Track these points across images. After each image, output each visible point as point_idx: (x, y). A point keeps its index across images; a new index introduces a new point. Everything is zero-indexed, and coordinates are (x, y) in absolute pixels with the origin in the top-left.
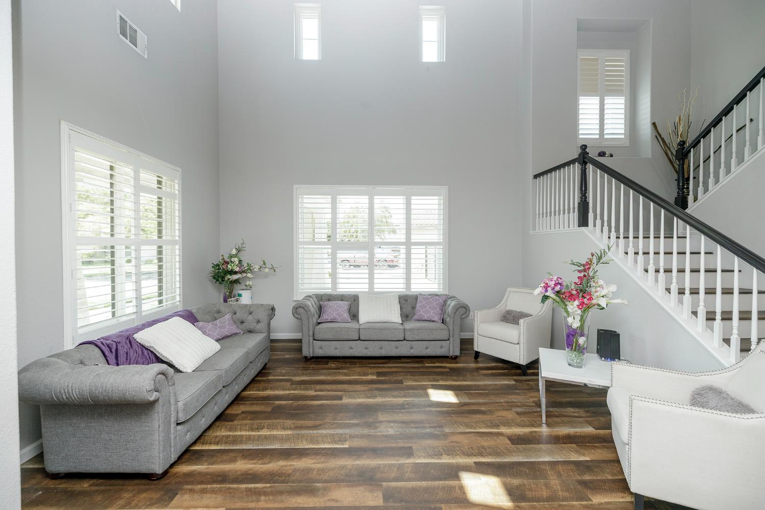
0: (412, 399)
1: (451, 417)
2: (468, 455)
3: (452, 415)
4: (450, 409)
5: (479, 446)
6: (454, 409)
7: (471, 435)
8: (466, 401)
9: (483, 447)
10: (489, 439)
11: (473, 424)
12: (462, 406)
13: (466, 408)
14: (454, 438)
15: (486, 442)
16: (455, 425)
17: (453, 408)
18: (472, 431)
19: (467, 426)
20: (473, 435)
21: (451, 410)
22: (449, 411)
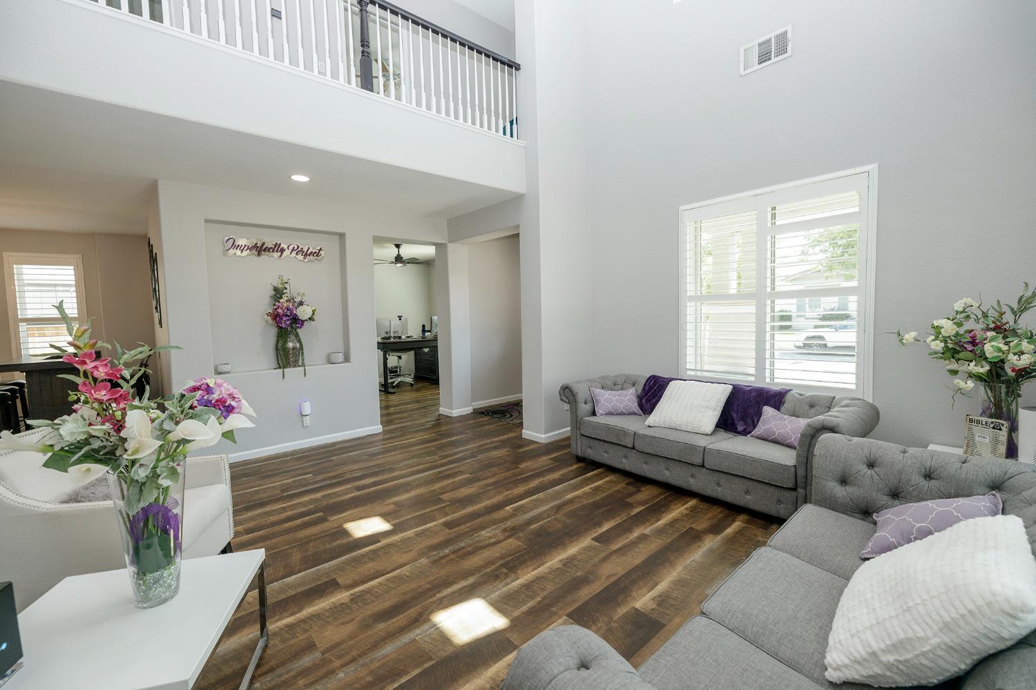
0: (510, 586)
1: (428, 583)
2: (388, 545)
3: (428, 586)
4: (439, 596)
5: (378, 559)
6: (431, 600)
7: (390, 568)
8: (418, 631)
9: (372, 560)
10: (366, 572)
11: (391, 585)
12: (420, 615)
13: (412, 612)
14: (410, 555)
15: (371, 566)
16: (416, 572)
17: (435, 601)
18: (391, 574)
19: (400, 579)
20: (388, 570)
21: (434, 595)
22: (438, 593)
